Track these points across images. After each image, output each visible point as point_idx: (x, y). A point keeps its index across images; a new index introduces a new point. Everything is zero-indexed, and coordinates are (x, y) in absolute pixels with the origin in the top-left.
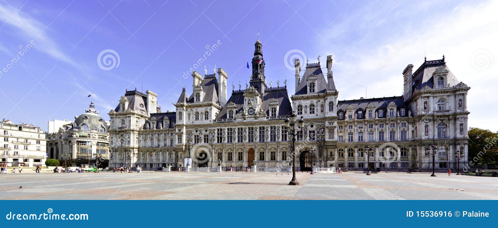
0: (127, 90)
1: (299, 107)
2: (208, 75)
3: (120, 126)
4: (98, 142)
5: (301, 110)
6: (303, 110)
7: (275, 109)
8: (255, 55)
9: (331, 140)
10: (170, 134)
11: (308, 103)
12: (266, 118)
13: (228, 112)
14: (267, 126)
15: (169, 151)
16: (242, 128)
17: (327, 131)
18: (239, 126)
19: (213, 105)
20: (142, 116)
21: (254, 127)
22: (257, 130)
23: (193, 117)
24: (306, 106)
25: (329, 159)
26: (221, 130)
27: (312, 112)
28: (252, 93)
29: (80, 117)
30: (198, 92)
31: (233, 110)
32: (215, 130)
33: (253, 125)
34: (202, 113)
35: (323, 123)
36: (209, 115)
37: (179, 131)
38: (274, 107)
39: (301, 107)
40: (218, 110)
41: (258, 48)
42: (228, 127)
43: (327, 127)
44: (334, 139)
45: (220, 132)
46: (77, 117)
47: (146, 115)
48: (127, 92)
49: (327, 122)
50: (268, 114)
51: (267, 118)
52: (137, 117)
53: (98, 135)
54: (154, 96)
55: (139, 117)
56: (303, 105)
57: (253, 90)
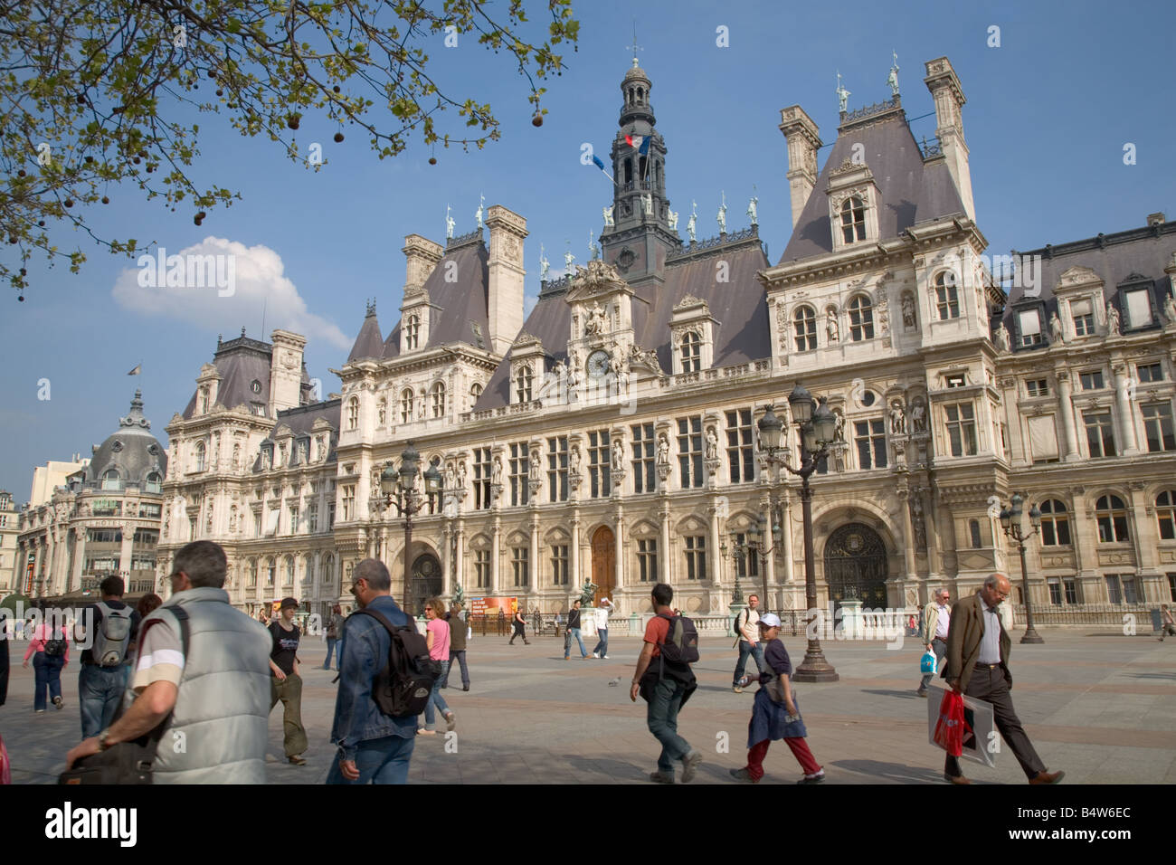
0: (220, 337)
1: (799, 315)
2: (457, 238)
3: (194, 469)
4: (138, 529)
5: (812, 325)
6: (821, 327)
7: (696, 337)
8: (622, 123)
9: (966, 459)
10: (328, 482)
11: (839, 290)
12: (656, 383)
13: (514, 376)
14: (662, 418)
15: (323, 552)
16: (566, 436)
17: (938, 416)
18: (554, 429)
19: (459, 355)
20: (254, 426)
21: (610, 427)
22: (620, 442)
23: (395, 411)
24: (831, 308)
25: (967, 562)
26: (488, 451)
27: (863, 329)
28: (599, 285)
29: (104, 446)
30: (413, 312)
31: (532, 367)
32: (463, 455)
33: (607, 423)
34: (423, 391)
35: (916, 380)
36: (447, 399)
37: (349, 469)
38: (689, 329)
39: (810, 312)
40: (482, 372)
41: (632, 96)
42: (511, 441)
43: (938, 397)
44: (979, 453)
45: (483, 460)
46: (97, 446)
47: (266, 421)
48: (220, 344)
49: (931, 374)
50: (667, 366)
51: (665, 382)
52: (238, 431)
53: (143, 503)
54: (295, 344)
55: (246, 429)
56: (820, 306)
57: (601, 275)
